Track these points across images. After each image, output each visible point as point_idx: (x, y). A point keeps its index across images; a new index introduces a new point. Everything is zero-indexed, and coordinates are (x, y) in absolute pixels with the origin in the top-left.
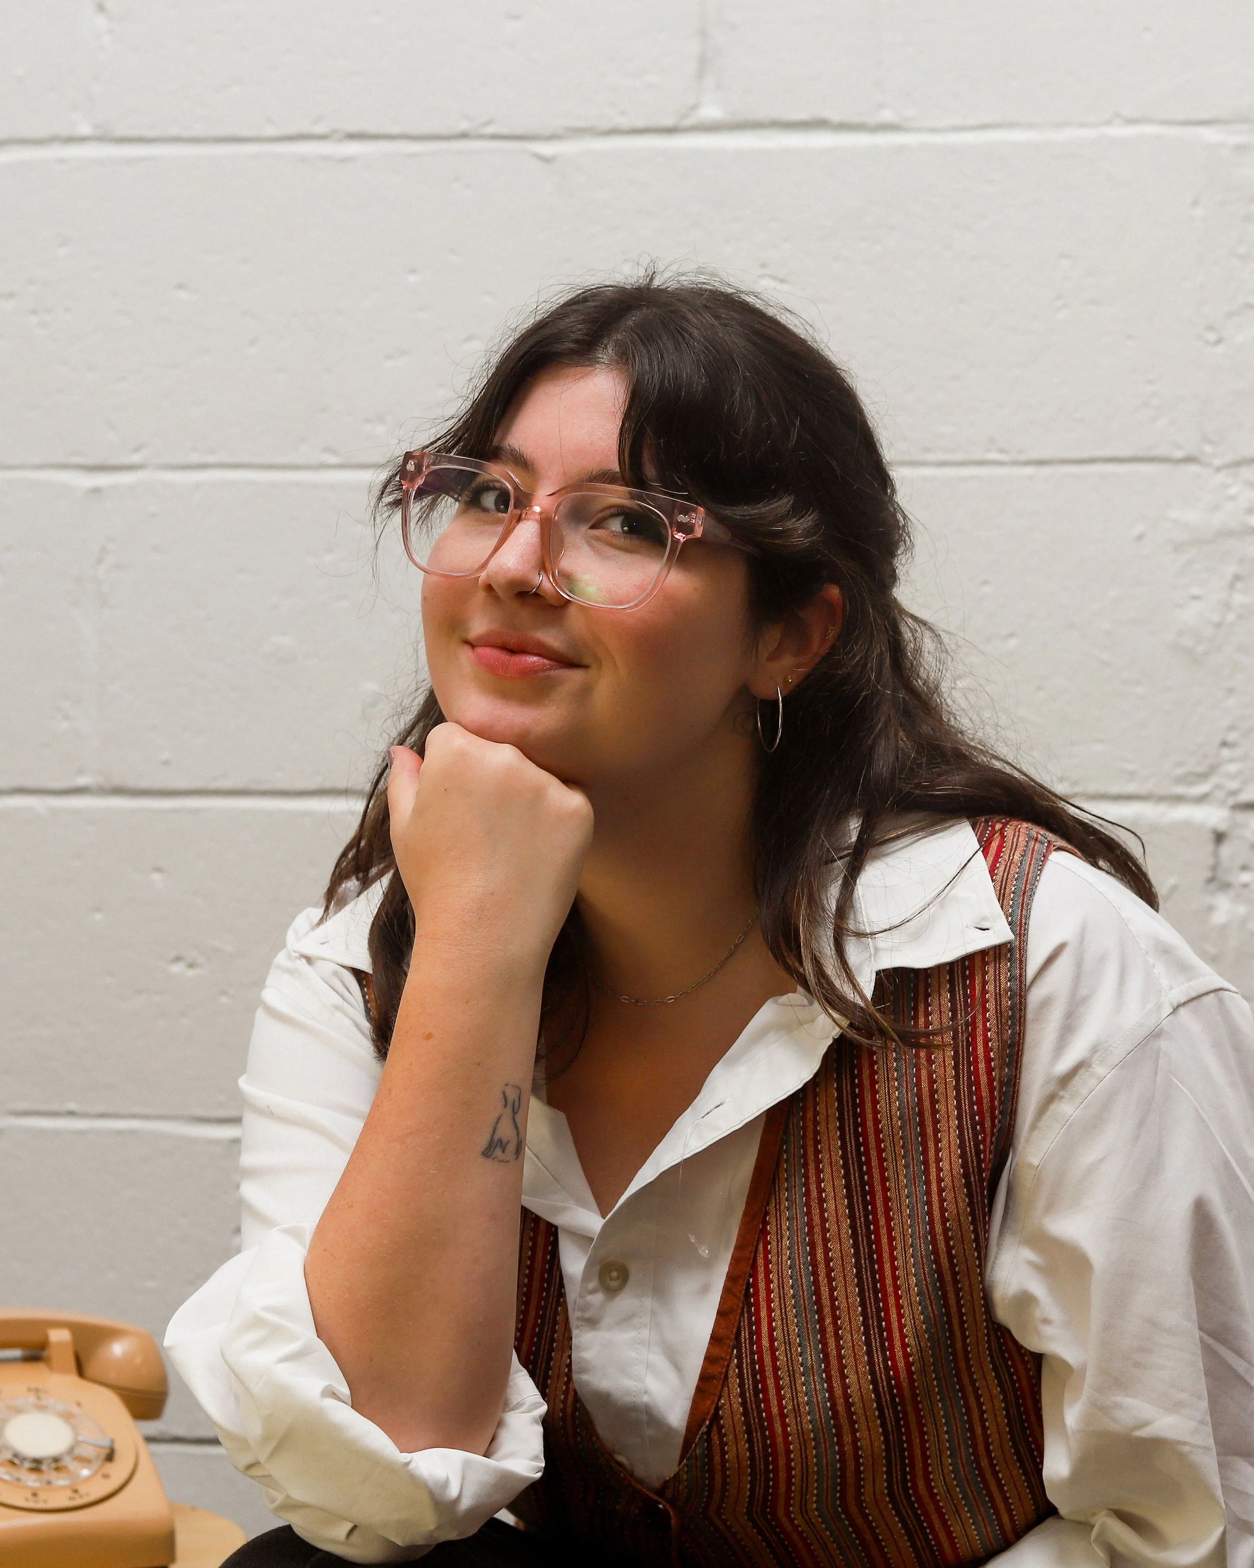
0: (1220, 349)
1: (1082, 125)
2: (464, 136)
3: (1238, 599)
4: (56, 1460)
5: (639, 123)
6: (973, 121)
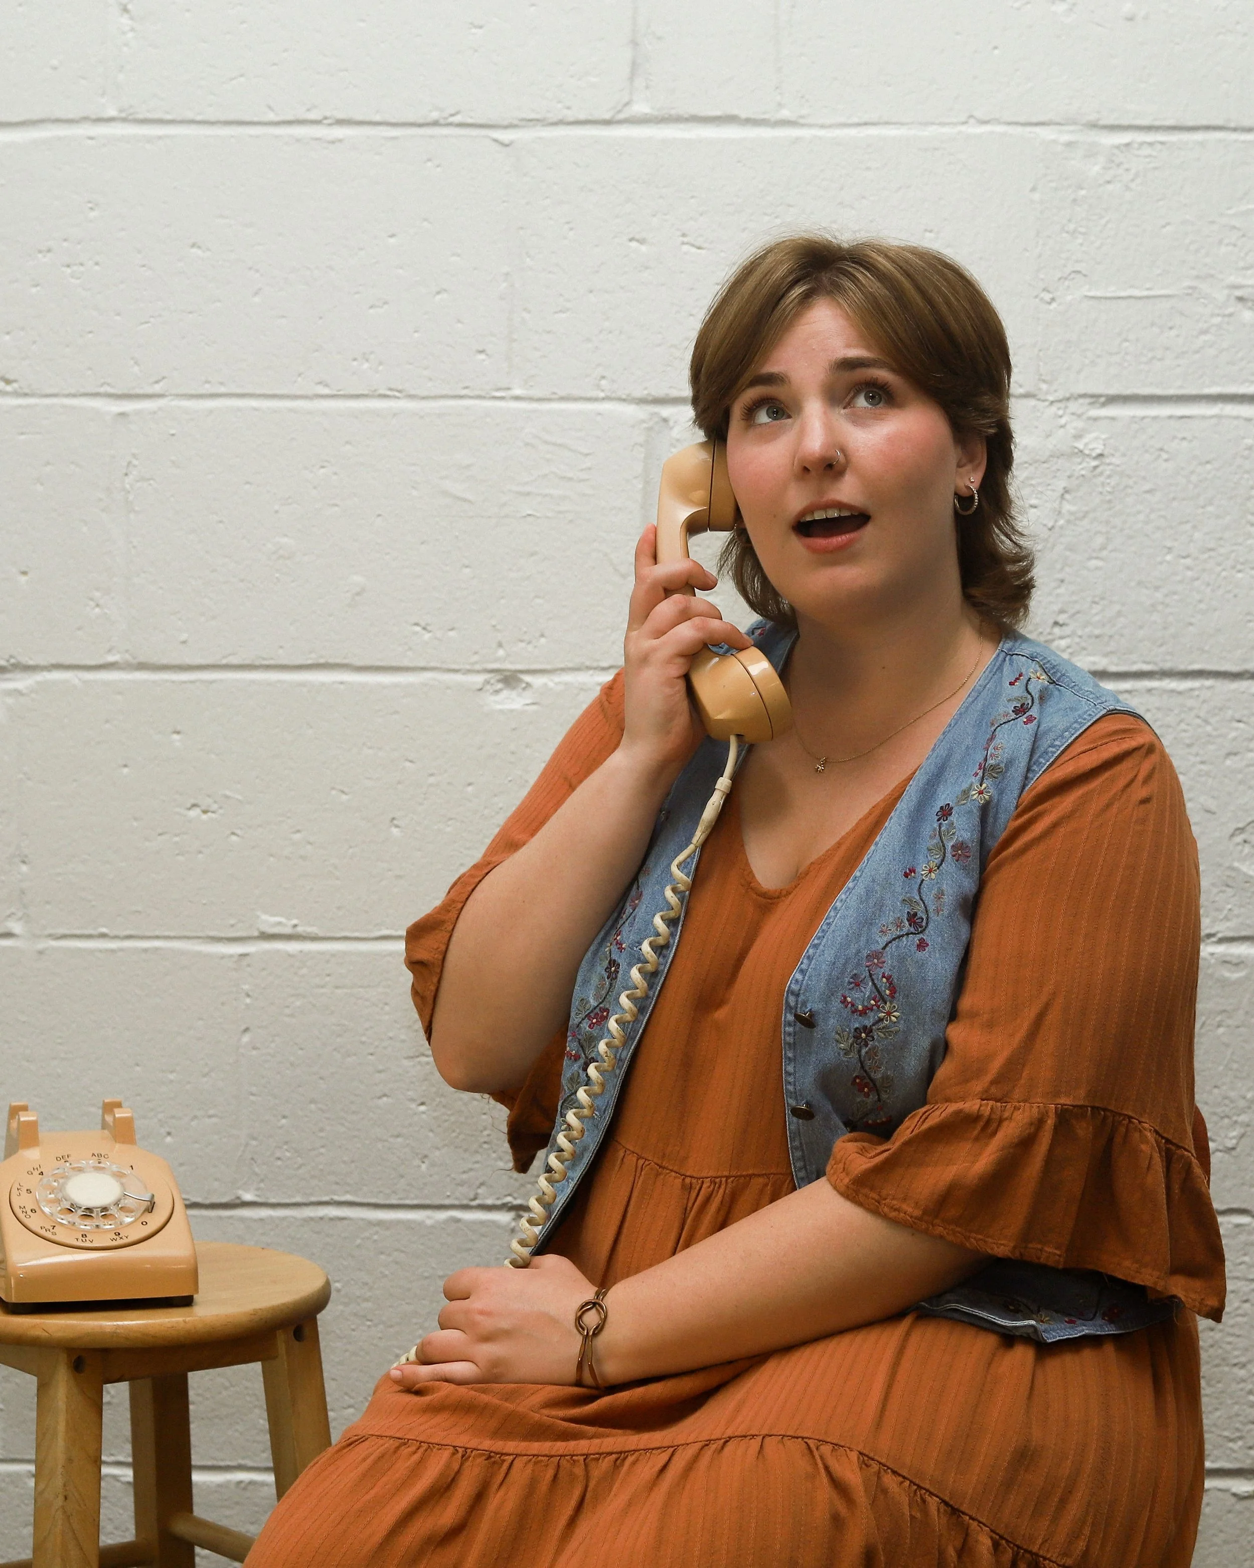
0: (1054, 305)
1: (942, 124)
2: (436, 124)
3: (1067, 507)
4: (105, 1209)
5: (582, 116)
6: (855, 120)
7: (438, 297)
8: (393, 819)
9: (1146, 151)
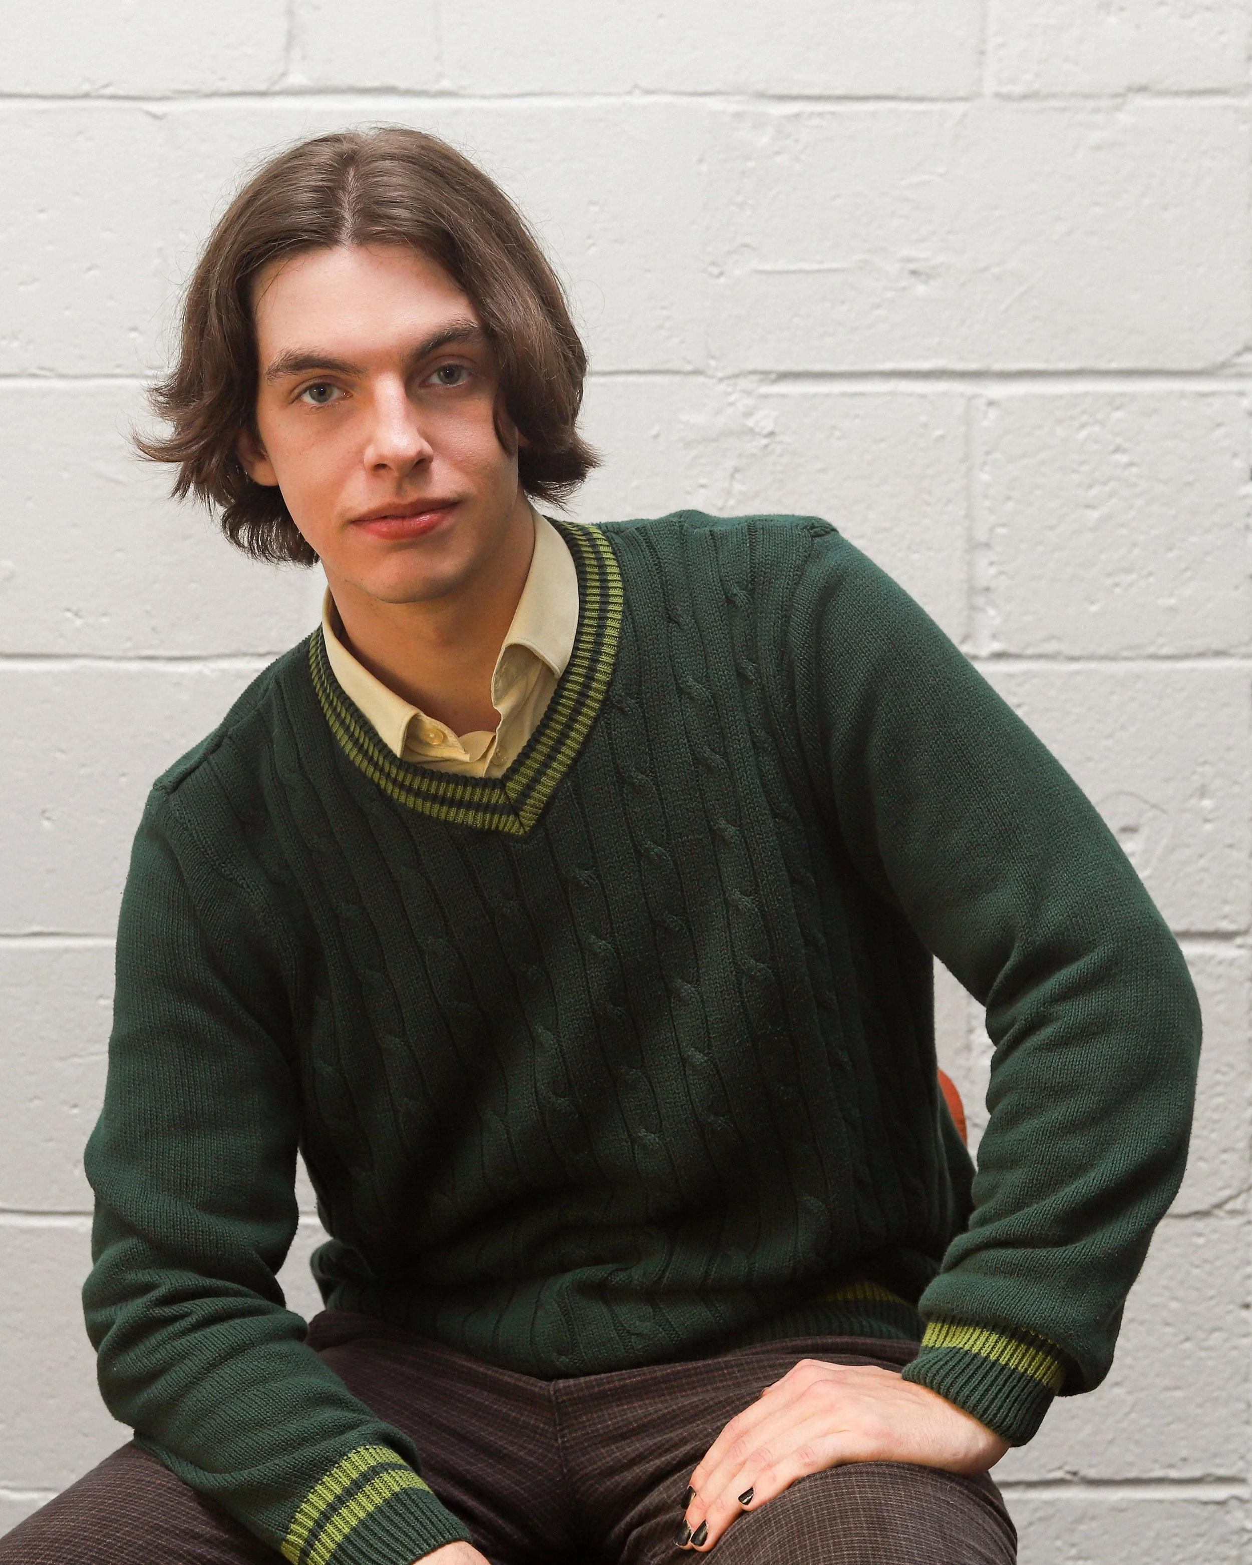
0: (722, 280)
1: (607, 94)
2: (86, 96)
3: (738, 487)
5: (237, 88)
6: (517, 90)
7: (91, 273)
8: (44, 812)
9: (815, 121)
